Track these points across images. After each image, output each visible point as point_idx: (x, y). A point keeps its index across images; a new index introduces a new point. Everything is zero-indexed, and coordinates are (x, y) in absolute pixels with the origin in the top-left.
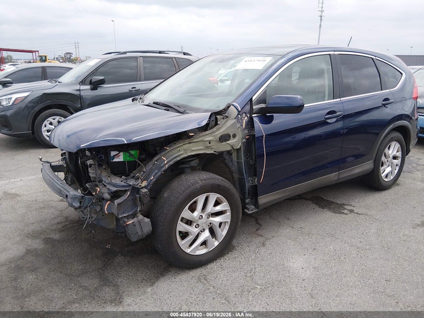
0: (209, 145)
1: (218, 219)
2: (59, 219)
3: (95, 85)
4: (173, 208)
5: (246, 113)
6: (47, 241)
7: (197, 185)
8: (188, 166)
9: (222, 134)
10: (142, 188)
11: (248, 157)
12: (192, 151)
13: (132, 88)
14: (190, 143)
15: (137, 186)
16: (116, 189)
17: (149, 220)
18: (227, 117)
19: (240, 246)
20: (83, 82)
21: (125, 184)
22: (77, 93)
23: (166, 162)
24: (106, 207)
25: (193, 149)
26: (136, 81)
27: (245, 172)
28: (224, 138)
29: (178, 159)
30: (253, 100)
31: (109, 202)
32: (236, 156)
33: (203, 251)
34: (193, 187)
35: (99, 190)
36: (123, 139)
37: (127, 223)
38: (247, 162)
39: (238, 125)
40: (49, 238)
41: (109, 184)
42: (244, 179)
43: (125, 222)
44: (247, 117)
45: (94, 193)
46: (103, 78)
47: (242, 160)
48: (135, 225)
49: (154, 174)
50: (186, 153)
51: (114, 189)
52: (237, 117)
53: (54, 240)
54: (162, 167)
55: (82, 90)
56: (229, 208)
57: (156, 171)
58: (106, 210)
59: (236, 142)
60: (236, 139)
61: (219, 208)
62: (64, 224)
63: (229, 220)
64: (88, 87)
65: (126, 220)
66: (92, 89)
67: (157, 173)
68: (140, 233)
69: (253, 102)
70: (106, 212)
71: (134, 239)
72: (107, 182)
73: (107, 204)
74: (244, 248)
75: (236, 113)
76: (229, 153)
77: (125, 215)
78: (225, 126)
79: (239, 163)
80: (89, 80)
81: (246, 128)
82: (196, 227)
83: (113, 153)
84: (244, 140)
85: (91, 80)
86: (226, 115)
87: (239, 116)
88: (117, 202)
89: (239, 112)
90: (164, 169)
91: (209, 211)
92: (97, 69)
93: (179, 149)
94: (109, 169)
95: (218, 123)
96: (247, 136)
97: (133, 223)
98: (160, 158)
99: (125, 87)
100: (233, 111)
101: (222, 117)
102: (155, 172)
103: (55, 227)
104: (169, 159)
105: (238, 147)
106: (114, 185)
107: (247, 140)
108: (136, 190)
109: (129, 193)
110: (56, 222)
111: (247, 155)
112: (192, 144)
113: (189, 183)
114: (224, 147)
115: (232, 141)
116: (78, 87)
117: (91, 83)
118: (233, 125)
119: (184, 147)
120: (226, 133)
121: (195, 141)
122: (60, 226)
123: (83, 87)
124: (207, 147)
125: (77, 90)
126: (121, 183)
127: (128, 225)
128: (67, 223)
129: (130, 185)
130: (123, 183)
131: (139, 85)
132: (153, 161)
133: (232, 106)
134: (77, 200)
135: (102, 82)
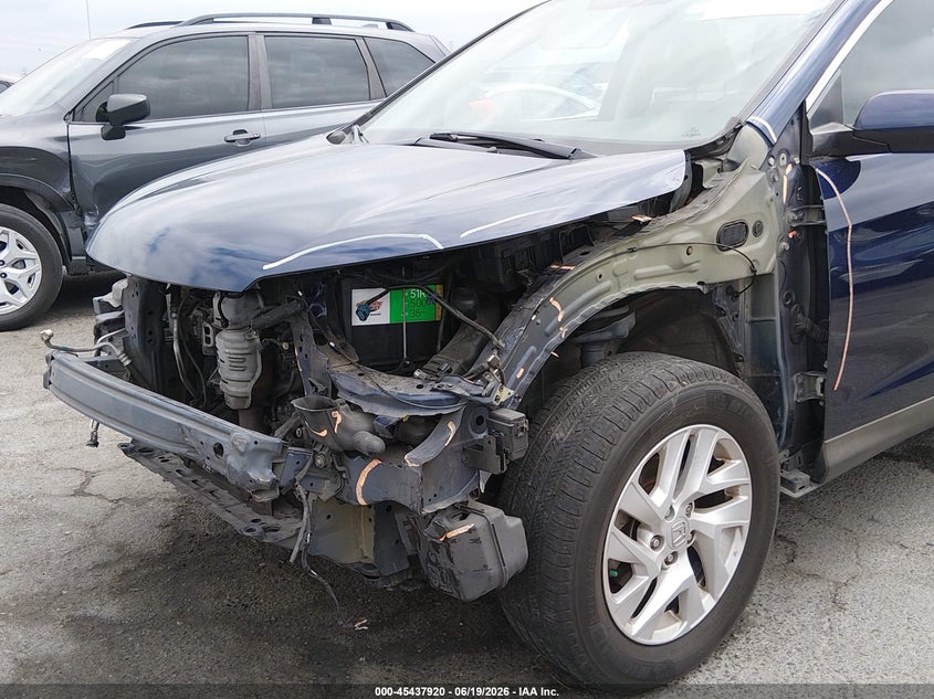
0: (686, 259)
1: (714, 518)
2: (95, 555)
3: (117, 123)
4: (598, 477)
5: (788, 154)
6: (81, 627)
7: (669, 394)
8: (607, 335)
9: (724, 222)
10: (502, 406)
11: (791, 305)
12: (637, 279)
13: (236, 133)
14: (632, 251)
15: (487, 400)
16: (403, 415)
17: (519, 521)
18: (734, 165)
19: (763, 614)
20: (75, 114)
21: (437, 396)
22: (59, 148)
23: (560, 318)
24: (361, 482)
25: (638, 271)
26: (246, 109)
27: (785, 360)
28: (732, 236)
29: (597, 305)
30: (808, 106)
31: (375, 463)
32: (748, 302)
33: (672, 631)
34: (658, 401)
35: (339, 420)
36: (425, 236)
37: (450, 535)
38: (789, 321)
39: (771, 193)
40: (86, 618)
41: (371, 398)
42: (778, 379)
43: (443, 531)
44: (794, 164)
45: (324, 433)
46: (141, 98)
47: (774, 314)
48: (477, 541)
49: (525, 358)
50: (619, 288)
51: (395, 415)
52: (765, 166)
53: (107, 625)
54: (548, 336)
55: (76, 139)
56: (748, 480)
57: (533, 348)
58: (359, 491)
59: (763, 251)
60: (762, 242)
61: (720, 480)
62: (119, 569)
63: (746, 522)
64: (95, 129)
65: (446, 523)
66: (108, 136)
67: (533, 356)
68: (494, 569)
69: (809, 116)
70: (362, 502)
71: (472, 590)
72: (359, 391)
73: (368, 469)
74: (780, 619)
75: (763, 148)
76: (730, 289)
77: (441, 506)
78: (732, 196)
79: (760, 327)
80: (95, 106)
81: (789, 203)
82: (653, 547)
83: (359, 296)
84: (785, 245)
85: (105, 104)
86: (731, 156)
87: (772, 161)
88: (413, 459)
89: (771, 145)
90: (555, 340)
91: (696, 490)
92: (120, 71)
93: (599, 272)
94: (352, 350)
95: (705, 185)
96: (793, 229)
97: (470, 531)
98: (545, 303)
99: (212, 129)
100: (751, 145)
101: (716, 164)
102: (528, 353)
103: (89, 581)
104: (570, 307)
105: (768, 270)
106: (396, 402)
107: (792, 242)
108: (479, 414)
109: (452, 427)
110: (88, 563)
111: (788, 296)
112: (635, 256)
113: (642, 390)
114: (729, 267)
115: (752, 247)
116: (60, 129)
117: (102, 116)
118: (757, 190)
119: (615, 264)
120: (736, 217)
121: (647, 243)
122: (107, 576)
123: (77, 130)
124: (682, 268)
125: (60, 139)
126: (419, 391)
127: (454, 540)
128: (130, 565)
129: (458, 398)
130: (426, 394)
131: (256, 123)
132: (526, 313)
133: (747, 126)
134: (263, 460)
135: (139, 112)
